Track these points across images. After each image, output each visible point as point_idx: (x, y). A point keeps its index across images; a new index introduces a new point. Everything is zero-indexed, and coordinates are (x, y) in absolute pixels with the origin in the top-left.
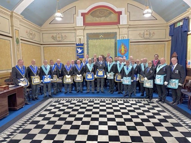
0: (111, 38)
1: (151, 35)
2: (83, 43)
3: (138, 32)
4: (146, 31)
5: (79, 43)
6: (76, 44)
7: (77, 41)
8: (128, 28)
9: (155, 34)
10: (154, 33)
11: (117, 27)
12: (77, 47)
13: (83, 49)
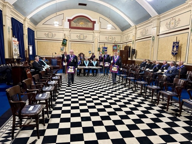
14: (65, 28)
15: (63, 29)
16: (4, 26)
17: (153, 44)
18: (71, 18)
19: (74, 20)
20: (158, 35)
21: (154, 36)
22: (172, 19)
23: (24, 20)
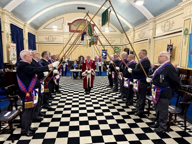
14: (65, 32)
15: (63, 32)
16: (3, 32)
17: (150, 46)
18: (71, 22)
19: (74, 24)
20: (154, 38)
21: (150, 39)
22: (166, 21)
23: (24, 26)
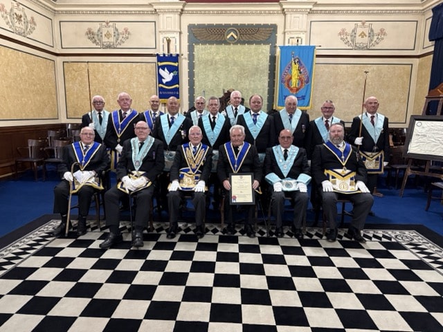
0: (259, 43)
1: (375, 37)
2: (178, 53)
3: (339, 27)
4: (360, 23)
5: (166, 53)
6: (158, 55)
7: (161, 47)
8: (311, 12)
9: (385, 34)
10: (382, 31)
11: (278, 8)
12: (160, 64)
13: (178, 70)
